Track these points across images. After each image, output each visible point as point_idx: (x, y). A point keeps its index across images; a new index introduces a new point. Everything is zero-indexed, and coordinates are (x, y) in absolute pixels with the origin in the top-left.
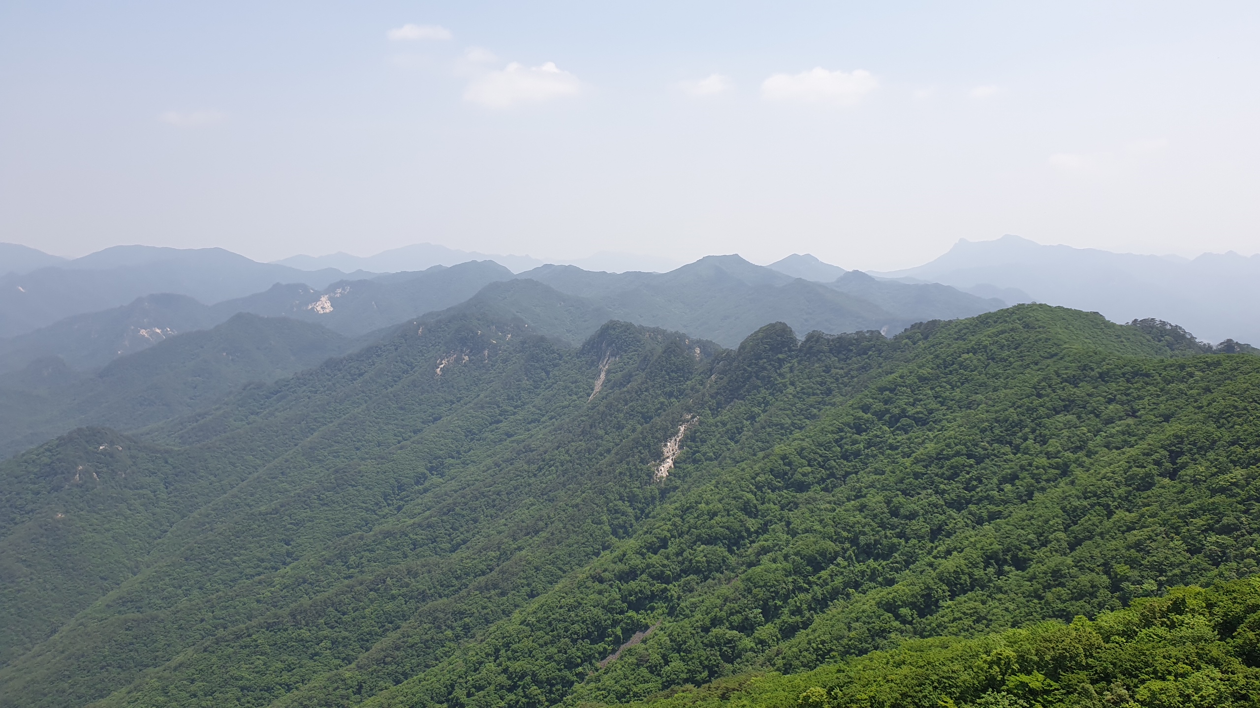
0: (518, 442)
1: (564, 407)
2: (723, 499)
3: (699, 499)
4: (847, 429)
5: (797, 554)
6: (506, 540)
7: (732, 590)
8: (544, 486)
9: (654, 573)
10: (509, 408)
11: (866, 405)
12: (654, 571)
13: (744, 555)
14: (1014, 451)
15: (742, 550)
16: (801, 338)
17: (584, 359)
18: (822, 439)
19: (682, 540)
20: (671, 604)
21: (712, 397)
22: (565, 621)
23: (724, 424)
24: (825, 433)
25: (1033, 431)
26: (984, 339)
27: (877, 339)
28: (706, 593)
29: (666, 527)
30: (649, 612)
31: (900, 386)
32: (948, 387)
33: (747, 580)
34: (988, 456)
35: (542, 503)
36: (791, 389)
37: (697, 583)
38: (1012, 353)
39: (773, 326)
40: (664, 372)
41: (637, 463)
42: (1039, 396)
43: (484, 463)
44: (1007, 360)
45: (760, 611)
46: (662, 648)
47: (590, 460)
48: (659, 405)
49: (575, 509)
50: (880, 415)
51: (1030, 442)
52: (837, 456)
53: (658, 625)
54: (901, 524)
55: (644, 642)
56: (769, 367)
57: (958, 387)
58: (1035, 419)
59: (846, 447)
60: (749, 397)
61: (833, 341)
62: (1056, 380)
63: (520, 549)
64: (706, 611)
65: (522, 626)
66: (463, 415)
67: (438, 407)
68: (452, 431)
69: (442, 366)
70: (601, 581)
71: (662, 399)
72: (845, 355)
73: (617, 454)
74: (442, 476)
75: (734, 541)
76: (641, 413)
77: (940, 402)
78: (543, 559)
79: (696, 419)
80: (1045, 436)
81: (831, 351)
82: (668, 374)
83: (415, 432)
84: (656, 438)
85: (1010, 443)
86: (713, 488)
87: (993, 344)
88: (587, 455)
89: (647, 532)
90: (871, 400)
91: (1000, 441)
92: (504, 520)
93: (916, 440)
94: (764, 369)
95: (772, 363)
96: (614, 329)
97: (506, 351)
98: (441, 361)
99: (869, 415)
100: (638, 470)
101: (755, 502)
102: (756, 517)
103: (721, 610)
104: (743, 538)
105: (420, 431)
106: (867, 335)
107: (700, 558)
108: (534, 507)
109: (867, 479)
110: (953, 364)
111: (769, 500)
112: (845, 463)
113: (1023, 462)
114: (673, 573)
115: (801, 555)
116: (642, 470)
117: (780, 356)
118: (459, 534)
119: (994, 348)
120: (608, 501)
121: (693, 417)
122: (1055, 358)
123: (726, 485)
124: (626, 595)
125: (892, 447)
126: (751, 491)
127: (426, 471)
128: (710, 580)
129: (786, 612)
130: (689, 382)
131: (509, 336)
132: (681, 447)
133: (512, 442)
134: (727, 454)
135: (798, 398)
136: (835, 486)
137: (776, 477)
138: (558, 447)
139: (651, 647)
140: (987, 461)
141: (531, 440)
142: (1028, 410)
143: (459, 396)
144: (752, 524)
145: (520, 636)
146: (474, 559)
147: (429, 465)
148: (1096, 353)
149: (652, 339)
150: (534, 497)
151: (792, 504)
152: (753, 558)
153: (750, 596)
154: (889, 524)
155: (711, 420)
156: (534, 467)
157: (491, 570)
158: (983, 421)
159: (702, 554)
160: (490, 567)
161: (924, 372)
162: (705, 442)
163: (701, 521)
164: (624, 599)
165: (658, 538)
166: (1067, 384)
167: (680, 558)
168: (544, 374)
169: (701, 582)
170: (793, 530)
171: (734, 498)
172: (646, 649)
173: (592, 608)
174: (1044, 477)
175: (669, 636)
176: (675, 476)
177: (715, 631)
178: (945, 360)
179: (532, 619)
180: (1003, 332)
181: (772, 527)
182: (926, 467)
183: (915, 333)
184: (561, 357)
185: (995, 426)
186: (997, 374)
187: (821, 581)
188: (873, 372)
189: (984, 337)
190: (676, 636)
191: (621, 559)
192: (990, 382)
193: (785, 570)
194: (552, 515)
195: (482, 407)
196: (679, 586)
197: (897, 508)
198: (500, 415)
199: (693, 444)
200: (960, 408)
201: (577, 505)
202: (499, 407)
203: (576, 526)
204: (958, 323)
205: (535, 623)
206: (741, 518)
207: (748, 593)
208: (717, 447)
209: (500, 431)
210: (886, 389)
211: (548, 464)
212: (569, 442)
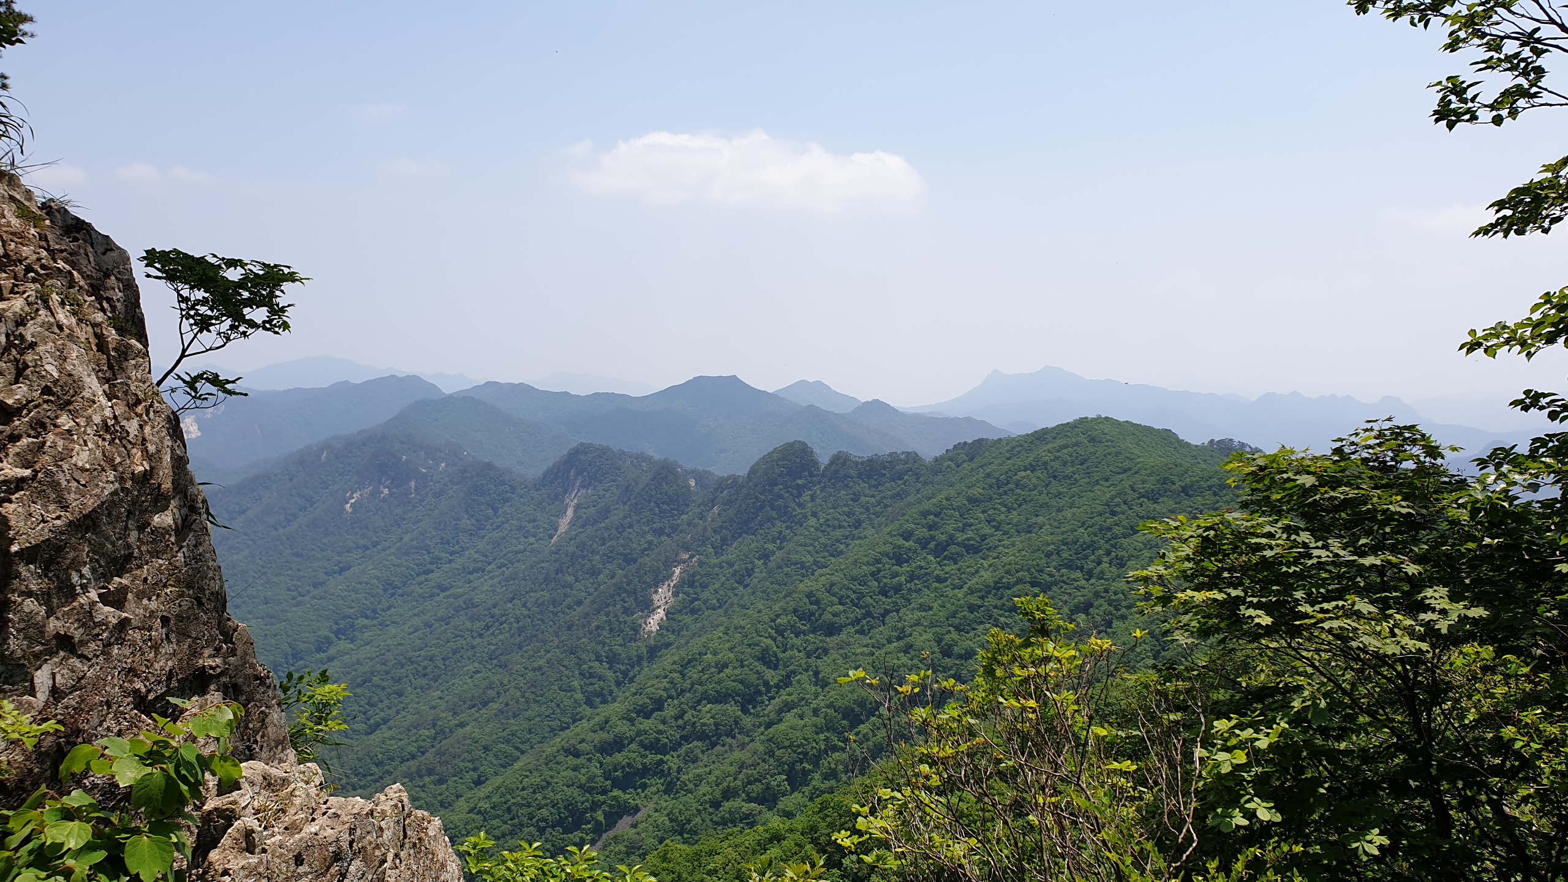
0: (456, 597)
1: (517, 553)
2: (735, 647)
3: (704, 650)
4: (885, 560)
5: (830, 706)
6: (444, 715)
7: (749, 755)
8: (493, 648)
9: (647, 741)
10: (443, 555)
11: (906, 531)
12: (646, 739)
13: (762, 714)
14: (1086, 577)
15: (759, 709)
16: (824, 459)
17: (543, 491)
18: (855, 572)
19: (683, 700)
20: (669, 779)
21: (715, 531)
22: (529, 806)
23: (731, 564)
24: (858, 565)
25: (1108, 553)
26: (1043, 454)
27: (915, 462)
28: (713, 762)
29: (662, 686)
30: (639, 790)
31: (947, 509)
32: (1003, 509)
33: (768, 740)
34: (1056, 583)
35: (490, 670)
36: (812, 521)
37: (703, 752)
38: (1077, 469)
39: (790, 445)
40: (652, 504)
41: (620, 614)
42: (1113, 513)
43: (409, 624)
44: (1072, 477)
45: (785, 777)
46: (659, 831)
47: (555, 614)
48: (646, 545)
49: (537, 673)
50: (924, 543)
51: (1105, 566)
52: (874, 592)
53: (651, 806)
54: (956, 664)
55: (635, 826)
56: (787, 495)
57: (1015, 510)
58: (1110, 540)
59: (885, 580)
60: (761, 532)
61: (862, 463)
62: (1131, 496)
63: (462, 725)
64: (716, 781)
65: (470, 815)
66: (380, 563)
67: (346, 554)
68: (366, 583)
69: (353, 501)
70: (577, 755)
71: (649, 537)
72: (876, 480)
73: (593, 602)
74: (353, 641)
75: (749, 699)
76: (623, 554)
77: (994, 527)
78: (494, 736)
79: (695, 559)
80: (1122, 558)
81: (859, 476)
82: (658, 507)
83: (315, 586)
84: (644, 582)
85: (1082, 569)
86: (721, 635)
87: (1054, 461)
88: (551, 608)
89: (635, 694)
90: (913, 526)
91: (1070, 566)
92: (439, 692)
93: (968, 570)
94: (780, 497)
95: (790, 490)
96: (586, 453)
97: (439, 482)
98: (353, 493)
99: (911, 543)
100: (620, 622)
101: (775, 649)
102: (776, 668)
103: (735, 779)
104: (760, 693)
105: (322, 584)
106: (903, 457)
107: (707, 720)
108: (479, 675)
109: (911, 616)
110: (1008, 483)
111: (793, 646)
112: (884, 599)
113: (1099, 588)
114: (671, 741)
115: (834, 707)
116: (625, 622)
117: (799, 482)
118: (378, 711)
119: (1056, 465)
120: (580, 662)
121: (692, 557)
122: (1128, 474)
123: (739, 630)
124: (610, 770)
125: (939, 580)
126: (771, 637)
127: (331, 635)
128: (718, 747)
129: (816, 778)
130: (684, 517)
131: (443, 465)
132: (675, 594)
133: (448, 597)
134: (735, 600)
135: (823, 531)
136: (872, 627)
137: (801, 619)
138: (513, 599)
139: (645, 830)
140: (1055, 588)
141: (473, 593)
142: (1101, 530)
143: (375, 539)
144: (772, 676)
145: (469, 827)
146: (400, 740)
147: (335, 627)
148: (1176, 466)
149: (635, 466)
150: (480, 663)
151: (820, 651)
152: (773, 716)
153: (772, 760)
154: (940, 666)
155: (714, 561)
156: (478, 625)
157: (423, 753)
158: (1048, 544)
159: (709, 715)
160: (422, 750)
161: (976, 492)
162: (706, 587)
163: (707, 676)
164: (607, 776)
165: (651, 699)
166: (1146, 500)
167: (680, 722)
168: (491, 511)
169: (707, 750)
170: (823, 680)
171: (750, 645)
172: (638, 834)
173: (565, 788)
174: (1124, 604)
175: (668, 815)
176: (668, 631)
177: (727, 805)
178: (998, 479)
179: (485, 805)
180: (1065, 447)
181: (796, 678)
182: (982, 598)
183: (959, 454)
184: (513, 489)
185: (1062, 550)
186: (1060, 493)
187: (860, 736)
188: (911, 499)
189: (1043, 452)
190: (677, 814)
191: (604, 726)
192: (1053, 502)
193: (815, 726)
194: (506, 681)
195: (407, 554)
196: (679, 756)
197: (950, 646)
198: (431, 563)
199: (691, 591)
200: (1018, 532)
201: (540, 668)
202: (429, 553)
203: (538, 693)
204: (1009, 440)
205: (488, 810)
206: (759, 668)
207: (770, 756)
208: (721, 592)
209: (432, 583)
210: (930, 513)
211: (498, 621)
212: (527, 592)
